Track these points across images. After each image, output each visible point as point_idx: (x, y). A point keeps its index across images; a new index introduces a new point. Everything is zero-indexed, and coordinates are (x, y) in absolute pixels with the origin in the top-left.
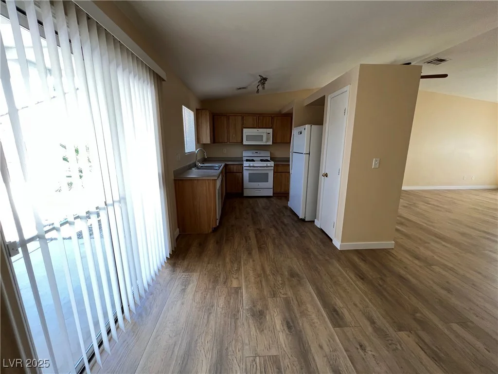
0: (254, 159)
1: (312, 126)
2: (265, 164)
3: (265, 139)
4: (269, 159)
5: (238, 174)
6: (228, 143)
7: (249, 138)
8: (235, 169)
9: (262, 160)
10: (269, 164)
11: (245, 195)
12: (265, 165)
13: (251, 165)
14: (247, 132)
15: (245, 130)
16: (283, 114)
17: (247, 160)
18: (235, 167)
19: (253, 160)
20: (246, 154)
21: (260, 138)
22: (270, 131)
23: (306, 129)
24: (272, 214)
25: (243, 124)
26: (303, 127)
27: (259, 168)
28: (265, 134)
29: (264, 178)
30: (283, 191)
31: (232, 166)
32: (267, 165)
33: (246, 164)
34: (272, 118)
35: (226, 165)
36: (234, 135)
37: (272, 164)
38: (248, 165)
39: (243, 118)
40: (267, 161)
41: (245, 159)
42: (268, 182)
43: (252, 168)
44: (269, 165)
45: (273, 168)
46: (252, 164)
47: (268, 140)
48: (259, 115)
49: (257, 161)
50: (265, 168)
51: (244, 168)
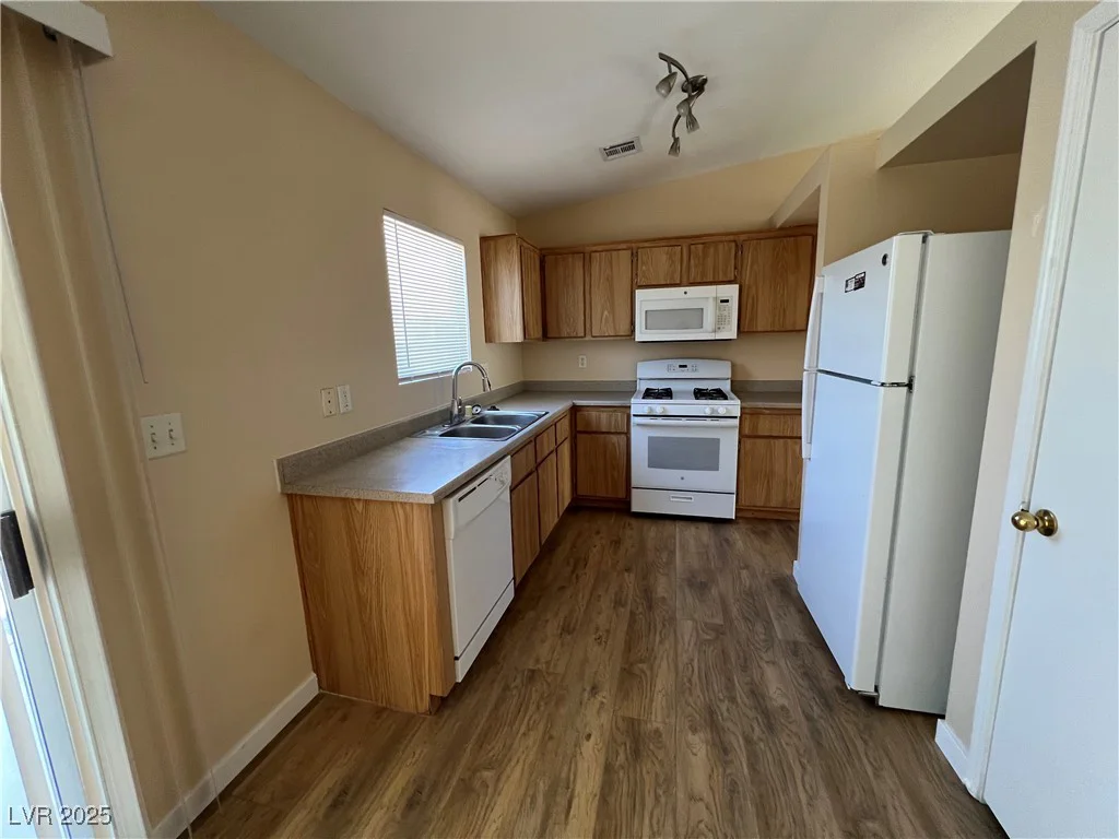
0: (674, 386)
1: (932, 239)
2: (705, 407)
3: (709, 318)
4: (726, 387)
5: (614, 438)
6: (588, 338)
7: (656, 318)
8: (604, 420)
9: (700, 394)
10: (721, 407)
11: (635, 508)
12: (708, 412)
13: (658, 410)
14: (646, 299)
15: (639, 293)
16: (781, 228)
17: (649, 394)
18: (604, 416)
19: (668, 394)
20: (650, 372)
21: (695, 316)
22: (732, 291)
23: (892, 260)
24: (719, 621)
25: (634, 274)
26: (877, 250)
27: (683, 422)
28: (711, 302)
29: (702, 455)
30: (775, 502)
31: (594, 414)
32: (713, 410)
33: (639, 405)
34: (739, 247)
35: (575, 409)
36: (606, 313)
37: (733, 406)
38: (645, 411)
39: (634, 255)
40: (719, 394)
41: (642, 387)
42: (716, 468)
43: (660, 421)
44: (722, 411)
45: (737, 422)
46: (658, 406)
47: (720, 322)
48: (690, 241)
49: (683, 394)
50: (709, 422)
51: (634, 420)
